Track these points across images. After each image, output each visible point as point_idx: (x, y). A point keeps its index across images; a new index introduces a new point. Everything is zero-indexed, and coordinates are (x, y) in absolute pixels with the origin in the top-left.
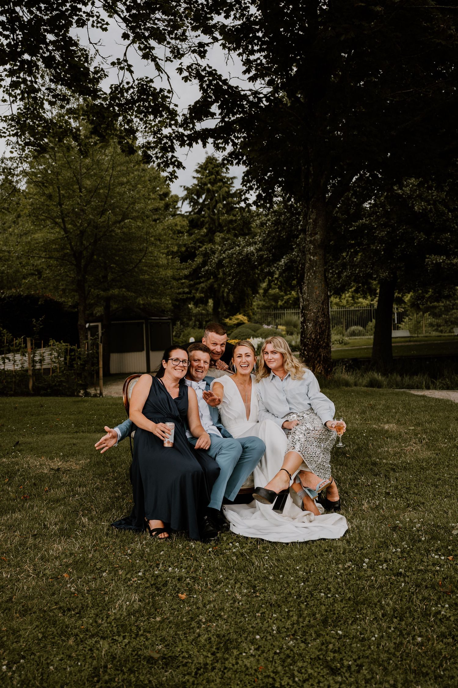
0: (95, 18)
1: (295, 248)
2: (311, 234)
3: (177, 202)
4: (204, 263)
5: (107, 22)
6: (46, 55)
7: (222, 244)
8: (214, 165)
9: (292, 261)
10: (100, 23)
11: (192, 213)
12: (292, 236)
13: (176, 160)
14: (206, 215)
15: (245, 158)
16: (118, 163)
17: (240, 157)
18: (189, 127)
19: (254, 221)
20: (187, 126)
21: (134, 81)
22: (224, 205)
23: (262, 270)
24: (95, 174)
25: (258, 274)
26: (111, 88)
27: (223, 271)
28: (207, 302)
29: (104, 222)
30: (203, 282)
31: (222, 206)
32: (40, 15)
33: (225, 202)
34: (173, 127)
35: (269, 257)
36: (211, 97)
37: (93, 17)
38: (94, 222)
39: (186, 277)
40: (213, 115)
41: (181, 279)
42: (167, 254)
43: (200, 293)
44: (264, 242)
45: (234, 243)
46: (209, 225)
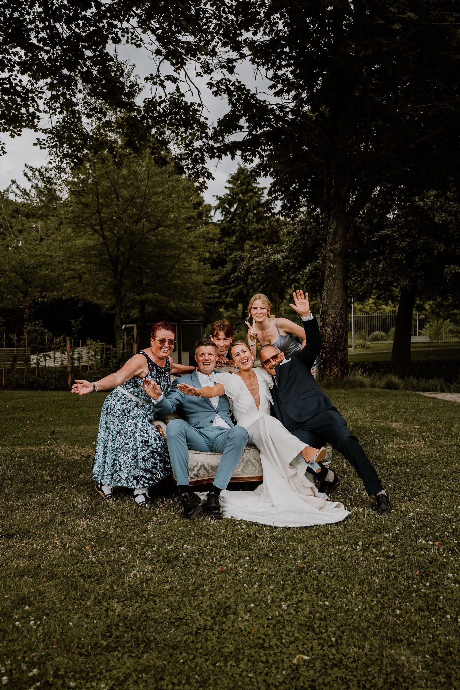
0: (130, 35)
1: (320, 256)
2: (331, 243)
3: (210, 211)
4: (234, 270)
5: (141, 39)
6: (84, 70)
7: (251, 252)
8: (246, 176)
9: (316, 269)
10: (134, 39)
11: (224, 222)
12: (317, 245)
13: (206, 171)
14: (237, 224)
15: (272, 170)
16: (153, 173)
17: (268, 169)
18: (219, 139)
19: (281, 229)
20: (217, 139)
21: (166, 96)
22: (254, 214)
23: (288, 277)
24: (132, 184)
25: (285, 281)
26: (144, 102)
27: (252, 277)
28: (237, 306)
29: (139, 229)
30: (232, 288)
31: (252, 215)
32: (78, 31)
33: (255, 212)
34: (204, 140)
35: (295, 265)
36: (239, 111)
37: (128, 33)
38: (130, 230)
39: (216, 283)
40: (241, 128)
41: (212, 284)
42: (200, 260)
43: (230, 298)
44: (290, 250)
45: (262, 251)
46: (240, 233)
